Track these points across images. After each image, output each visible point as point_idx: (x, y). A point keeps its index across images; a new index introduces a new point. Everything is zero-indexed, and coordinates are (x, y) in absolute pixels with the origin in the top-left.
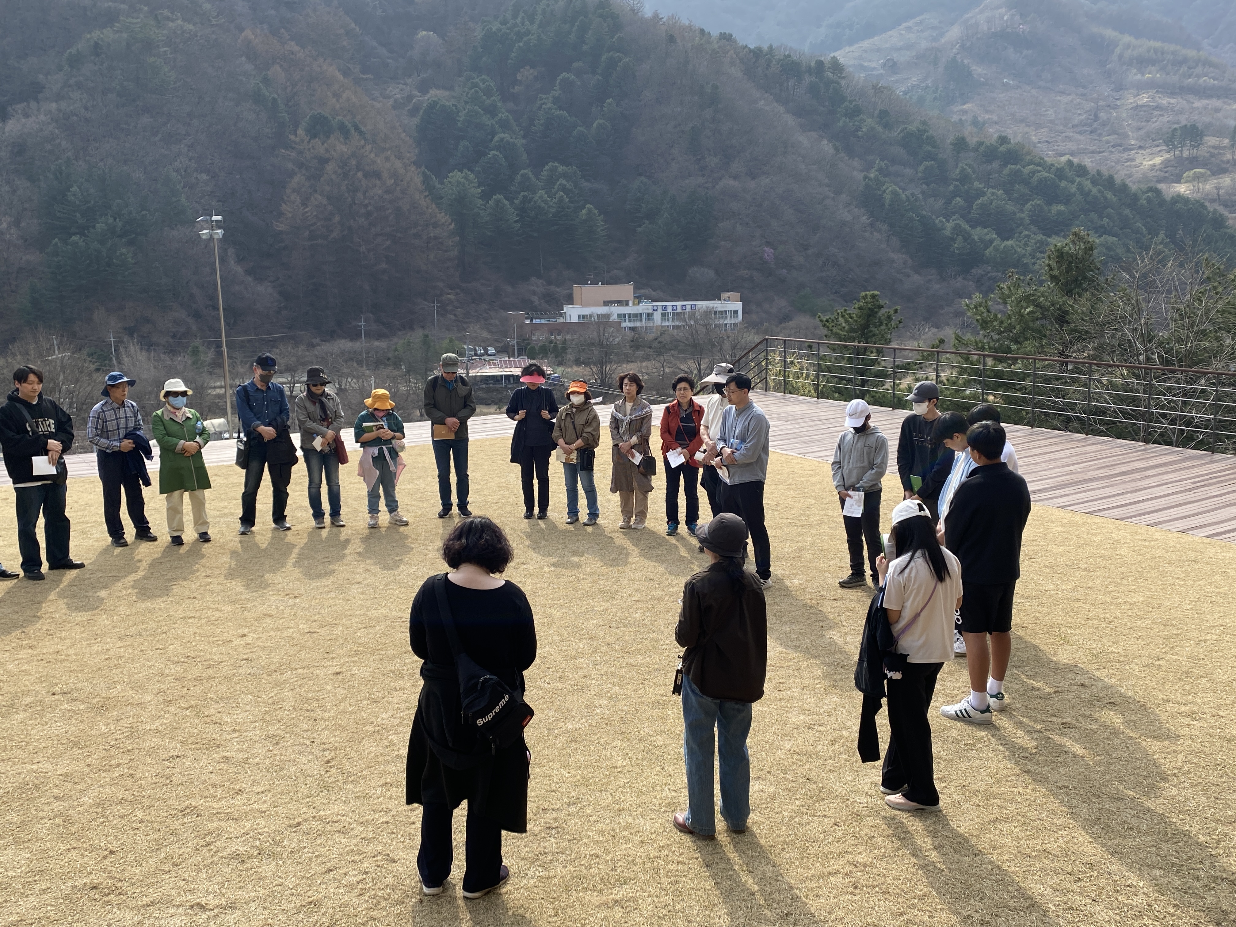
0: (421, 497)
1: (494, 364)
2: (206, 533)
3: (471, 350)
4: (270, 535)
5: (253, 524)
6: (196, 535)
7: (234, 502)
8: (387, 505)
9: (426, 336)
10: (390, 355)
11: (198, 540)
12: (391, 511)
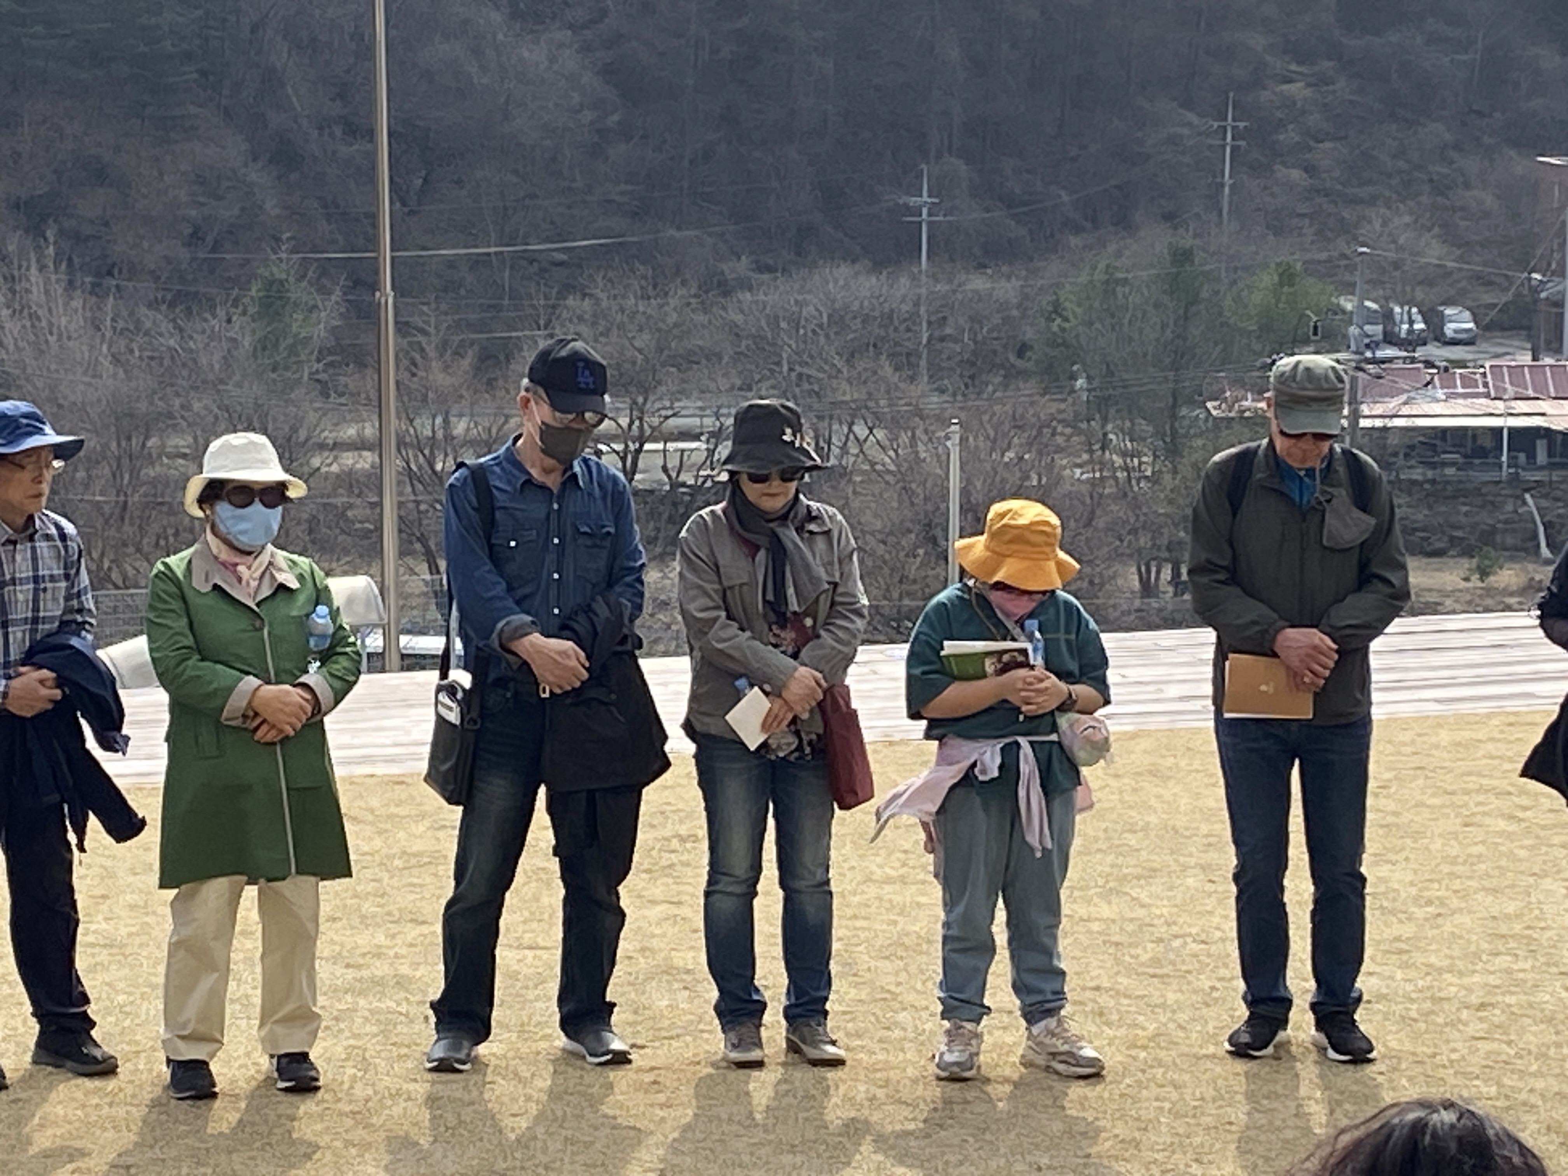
0: (1156, 961)
1: (1467, 381)
2: (304, 1057)
3: (1370, 317)
4: (544, 1082)
5: (482, 1032)
6: (265, 1064)
7: (413, 932)
8: (1018, 988)
9: (1183, 257)
10: (1029, 334)
11: (268, 1081)
12: (1032, 1015)
